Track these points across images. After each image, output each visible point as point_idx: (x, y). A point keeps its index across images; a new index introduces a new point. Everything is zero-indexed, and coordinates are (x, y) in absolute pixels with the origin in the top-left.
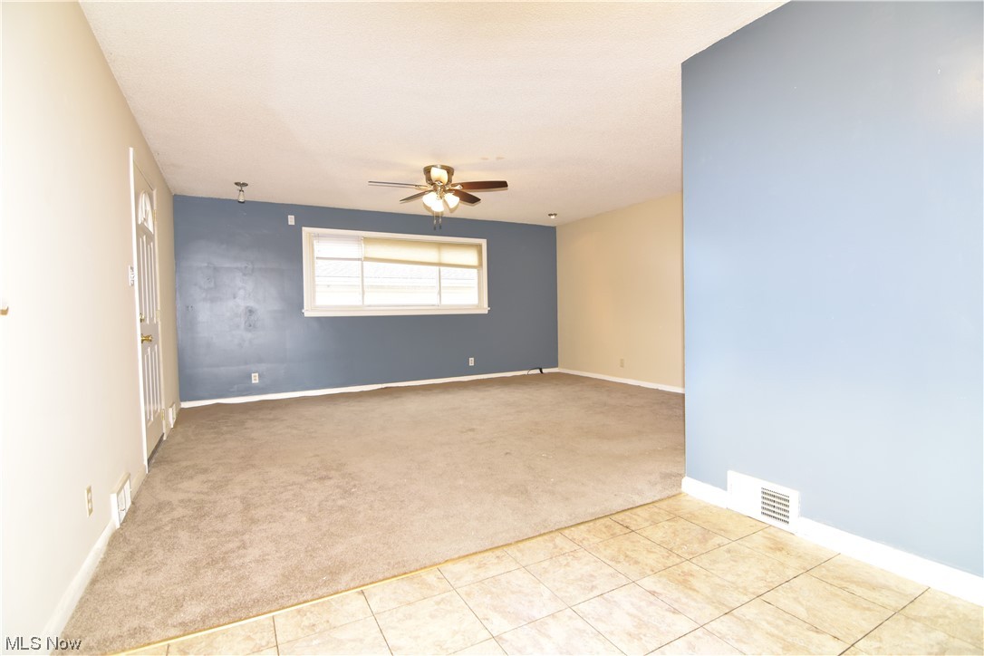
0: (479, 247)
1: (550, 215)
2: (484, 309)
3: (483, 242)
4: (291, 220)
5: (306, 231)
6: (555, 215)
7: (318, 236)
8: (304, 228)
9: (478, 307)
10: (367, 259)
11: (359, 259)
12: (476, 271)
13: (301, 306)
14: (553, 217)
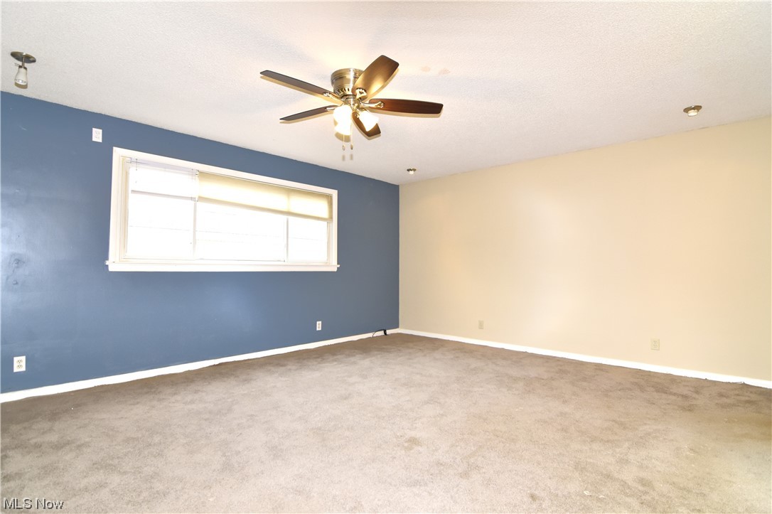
0: (329, 198)
1: (408, 170)
2: (333, 266)
3: (334, 193)
4: (97, 135)
5: (119, 153)
6: (414, 170)
7: (137, 162)
8: (115, 148)
9: (327, 264)
10: (201, 199)
11: (192, 198)
12: (326, 223)
13: (105, 256)
14: (412, 172)
